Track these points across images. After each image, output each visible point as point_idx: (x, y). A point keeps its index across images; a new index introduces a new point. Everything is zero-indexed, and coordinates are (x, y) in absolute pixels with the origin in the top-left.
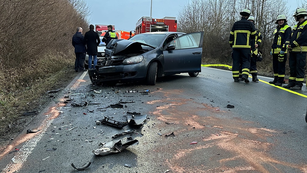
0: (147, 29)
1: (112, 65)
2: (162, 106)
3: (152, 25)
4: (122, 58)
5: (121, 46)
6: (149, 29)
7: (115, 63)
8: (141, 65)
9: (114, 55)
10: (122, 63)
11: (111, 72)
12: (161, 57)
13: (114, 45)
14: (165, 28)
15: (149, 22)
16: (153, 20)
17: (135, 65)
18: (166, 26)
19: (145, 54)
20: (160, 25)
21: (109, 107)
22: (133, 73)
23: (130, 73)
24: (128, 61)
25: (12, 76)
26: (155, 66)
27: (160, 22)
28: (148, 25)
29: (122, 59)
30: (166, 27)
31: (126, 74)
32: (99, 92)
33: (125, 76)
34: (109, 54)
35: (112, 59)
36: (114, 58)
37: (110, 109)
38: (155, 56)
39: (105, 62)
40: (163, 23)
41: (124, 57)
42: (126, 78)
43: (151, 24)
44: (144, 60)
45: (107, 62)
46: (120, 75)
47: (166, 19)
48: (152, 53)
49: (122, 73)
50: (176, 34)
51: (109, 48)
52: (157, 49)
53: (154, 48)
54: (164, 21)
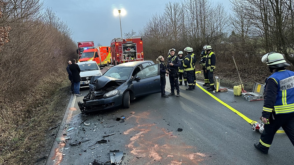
0: (120, 47)
1: (95, 99)
2: (135, 136)
3: (124, 44)
5: (101, 82)
8: (117, 96)
9: (96, 90)
10: (103, 97)
11: (95, 104)
12: (131, 87)
13: (95, 81)
15: (121, 42)
16: (124, 40)
19: (119, 88)
20: (129, 44)
21: (97, 143)
23: (109, 103)
24: (107, 95)
25: (17, 109)
26: (128, 95)
27: (129, 41)
29: (103, 94)
30: (134, 44)
31: (107, 105)
32: (88, 125)
33: (106, 107)
34: (92, 88)
35: (95, 94)
36: (97, 94)
37: (98, 145)
38: (126, 87)
39: (90, 96)
40: (132, 42)
41: (104, 92)
42: (107, 108)
43: (122, 43)
44: (119, 92)
45: (91, 95)
47: (133, 38)
49: (104, 104)
50: (141, 64)
51: (91, 84)
52: (128, 81)
53: (126, 81)
54: (132, 40)
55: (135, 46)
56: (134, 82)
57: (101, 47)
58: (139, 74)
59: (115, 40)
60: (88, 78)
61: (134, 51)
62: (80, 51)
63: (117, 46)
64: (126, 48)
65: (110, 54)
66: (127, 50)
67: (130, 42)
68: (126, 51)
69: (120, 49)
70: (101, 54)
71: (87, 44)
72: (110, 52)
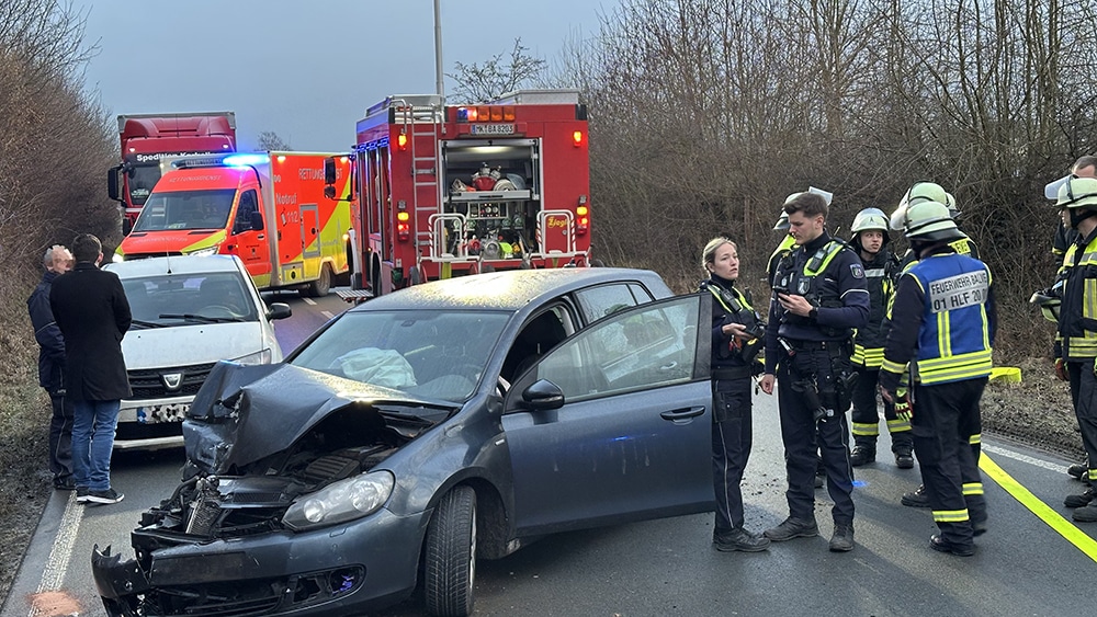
0: (420, 165)
1: (224, 536)
3: (450, 144)
5: (270, 408)
6: (431, 165)
7: (239, 522)
9: (233, 471)
10: (282, 527)
11: (221, 577)
12: (493, 456)
13: (229, 404)
14: (524, 154)
15: (429, 127)
16: (455, 116)
18: (527, 142)
20: (491, 141)
23: (324, 574)
24: (314, 509)
26: (463, 516)
27: (491, 121)
28: (425, 146)
29: (279, 503)
30: (529, 147)
31: (307, 587)
33: (299, 598)
34: (204, 456)
35: (223, 498)
36: (238, 497)
38: (457, 457)
39: (186, 511)
40: (509, 129)
41: (291, 487)
42: (306, 605)
43: (442, 137)
44: (400, 493)
45: (194, 505)
46: (272, 593)
47: (523, 102)
49: (285, 580)
50: (570, 294)
51: (202, 422)
52: (468, 411)
53: (452, 412)
54: (511, 117)
55: (529, 160)
56: (517, 425)
57: (281, 159)
58: (550, 369)
59: (392, 111)
60: (177, 377)
61: (525, 194)
62: (135, 181)
63: (401, 153)
64: (464, 170)
65: (343, 211)
66: (469, 184)
67: (498, 129)
68: (466, 194)
69: (421, 178)
70: (281, 209)
71: (184, 136)
72: (350, 199)
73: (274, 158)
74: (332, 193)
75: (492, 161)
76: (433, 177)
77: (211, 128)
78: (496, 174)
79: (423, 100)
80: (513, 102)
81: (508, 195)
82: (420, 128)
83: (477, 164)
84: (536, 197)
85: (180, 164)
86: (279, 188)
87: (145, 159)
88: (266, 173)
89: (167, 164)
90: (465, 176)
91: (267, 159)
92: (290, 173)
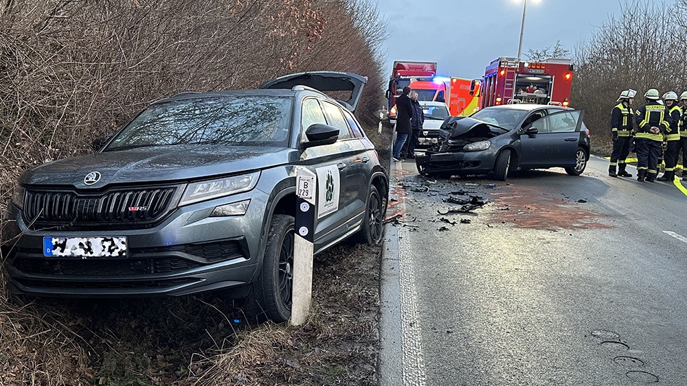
0: (508, 82)
4: (462, 143)
5: (461, 126)
6: (512, 82)
7: (454, 148)
8: (487, 153)
9: (452, 138)
10: (463, 150)
11: (446, 160)
12: (517, 144)
13: (451, 125)
14: (547, 81)
16: (522, 65)
17: (480, 153)
18: (548, 77)
19: (494, 140)
20: (535, 75)
22: (476, 163)
23: (471, 162)
24: (471, 147)
26: (507, 156)
27: (536, 68)
28: (511, 75)
29: (463, 145)
30: (549, 79)
31: (467, 164)
35: (449, 143)
36: (452, 143)
38: (508, 142)
40: (542, 72)
41: (465, 142)
43: (517, 72)
44: (492, 147)
45: (441, 147)
46: (459, 164)
48: (504, 137)
50: (546, 109)
52: (512, 132)
54: (544, 68)
55: (549, 83)
56: (525, 138)
57: (454, 80)
58: (534, 126)
59: (500, 62)
60: (427, 132)
63: (501, 79)
64: (523, 85)
65: (476, 100)
66: (524, 90)
67: (538, 71)
68: (523, 93)
69: (508, 87)
70: (452, 99)
71: (418, 70)
72: (479, 96)
73: (452, 80)
74: (472, 93)
75: (534, 83)
76: (512, 86)
77: (428, 68)
78: (535, 88)
79: (513, 59)
80: (545, 62)
81: (538, 95)
82: (509, 69)
83: (529, 83)
84: (549, 97)
85: (418, 79)
86: (452, 91)
87: (403, 78)
88: (448, 85)
89: (413, 79)
90: (523, 88)
91: (449, 80)
92: (457, 86)
